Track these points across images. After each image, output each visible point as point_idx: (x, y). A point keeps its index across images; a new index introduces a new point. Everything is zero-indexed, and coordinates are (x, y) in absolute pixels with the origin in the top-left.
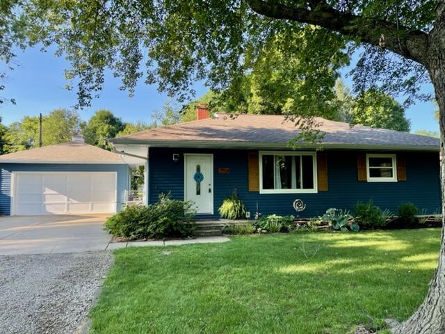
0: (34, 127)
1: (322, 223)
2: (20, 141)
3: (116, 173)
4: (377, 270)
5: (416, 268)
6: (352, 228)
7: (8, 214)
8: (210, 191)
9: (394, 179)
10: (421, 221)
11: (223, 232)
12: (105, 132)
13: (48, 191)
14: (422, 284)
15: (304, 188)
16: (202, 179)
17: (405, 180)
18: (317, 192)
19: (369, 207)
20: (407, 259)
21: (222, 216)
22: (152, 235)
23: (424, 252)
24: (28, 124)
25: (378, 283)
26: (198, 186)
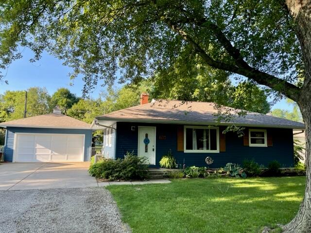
0: (14, 98)
1: (222, 172)
2: (3, 108)
3: (84, 135)
4: (264, 201)
5: (285, 200)
6: (242, 175)
7: (12, 162)
8: (153, 150)
9: (265, 145)
10: (282, 172)
11: (164, 177)
12: (64, 103)
13: (38, 146)
14: (290, 208)
15: (211, 149)
16: (149, 142)
17: (272, 145)
18: (219, 152)
19: (252, 163)
20: (278, 195)
21: (162, 166)
22: (123, 178)
23: (287, 191)
24: (9, 96)
25: (267, 207)
26: (146, 147)
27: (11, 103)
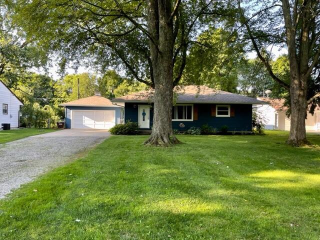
0: (71, 81)
2: (64, 89)
3: (115, 111)
7: (70, 128)
8: (148, 119)
9: (229, 116)
12: (112, 84)
15: (188, 119)
17: (234, 116)
18: (193, 121)
26: (144, 118)
27: (69, 85)
